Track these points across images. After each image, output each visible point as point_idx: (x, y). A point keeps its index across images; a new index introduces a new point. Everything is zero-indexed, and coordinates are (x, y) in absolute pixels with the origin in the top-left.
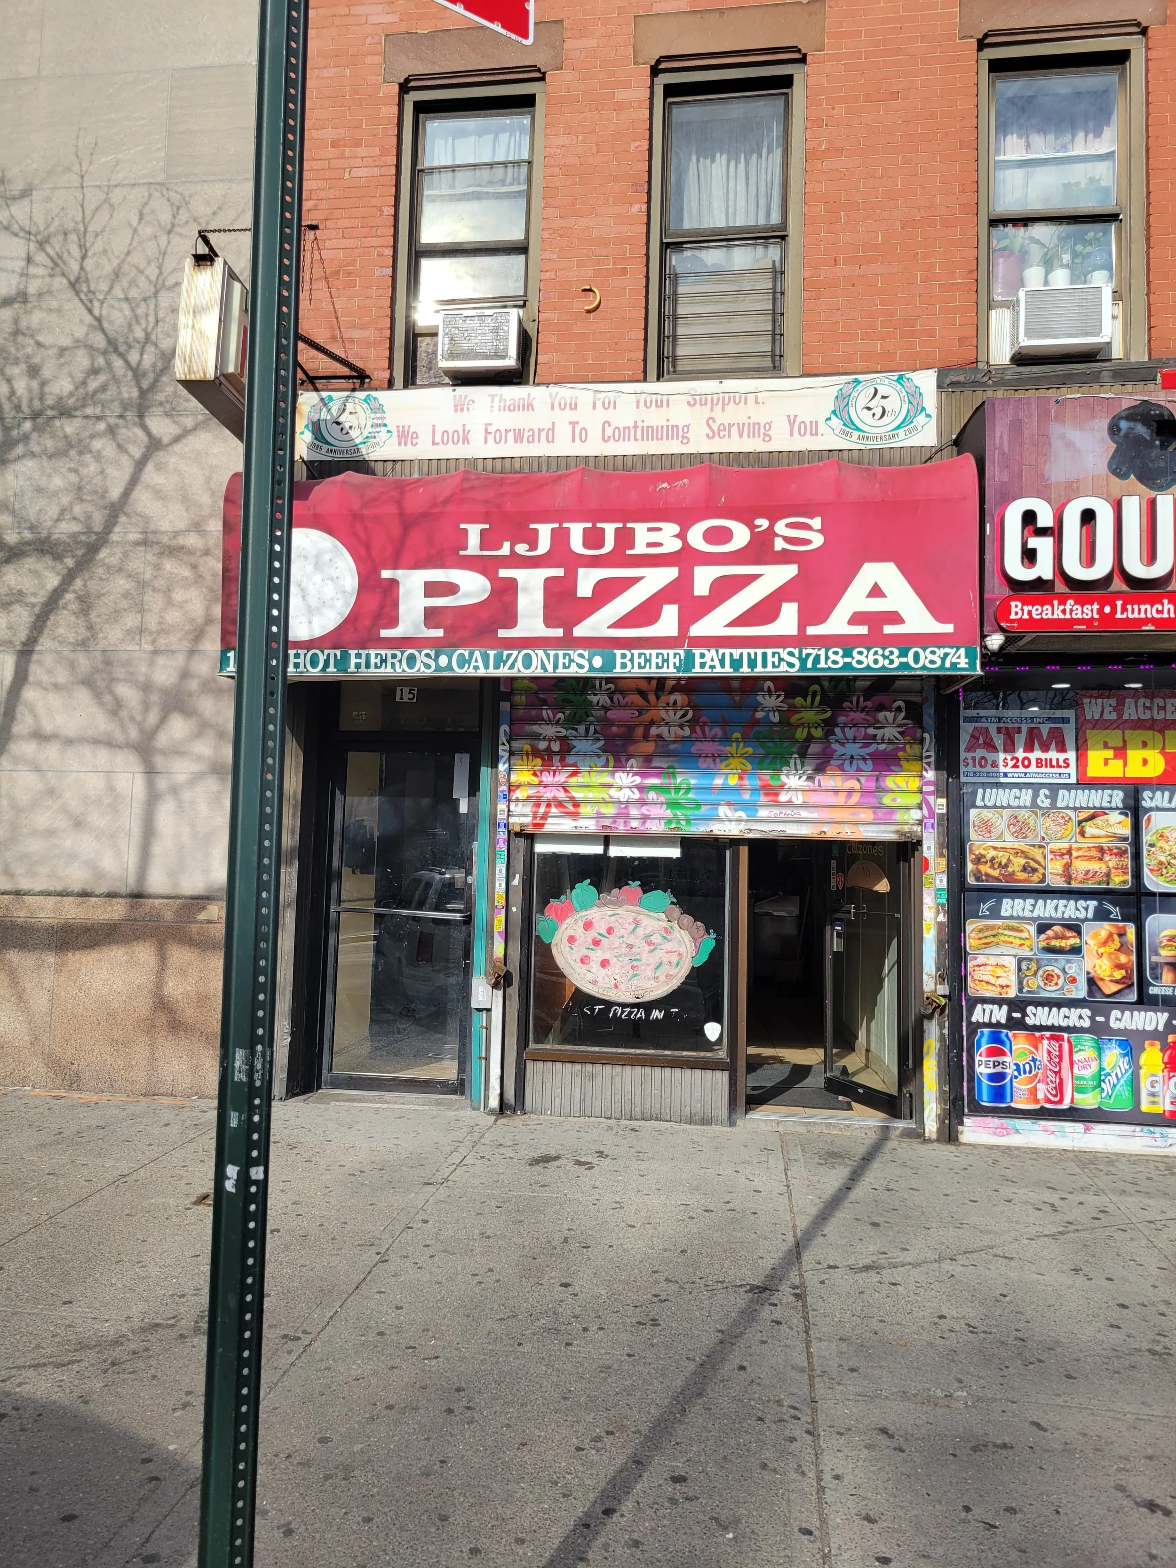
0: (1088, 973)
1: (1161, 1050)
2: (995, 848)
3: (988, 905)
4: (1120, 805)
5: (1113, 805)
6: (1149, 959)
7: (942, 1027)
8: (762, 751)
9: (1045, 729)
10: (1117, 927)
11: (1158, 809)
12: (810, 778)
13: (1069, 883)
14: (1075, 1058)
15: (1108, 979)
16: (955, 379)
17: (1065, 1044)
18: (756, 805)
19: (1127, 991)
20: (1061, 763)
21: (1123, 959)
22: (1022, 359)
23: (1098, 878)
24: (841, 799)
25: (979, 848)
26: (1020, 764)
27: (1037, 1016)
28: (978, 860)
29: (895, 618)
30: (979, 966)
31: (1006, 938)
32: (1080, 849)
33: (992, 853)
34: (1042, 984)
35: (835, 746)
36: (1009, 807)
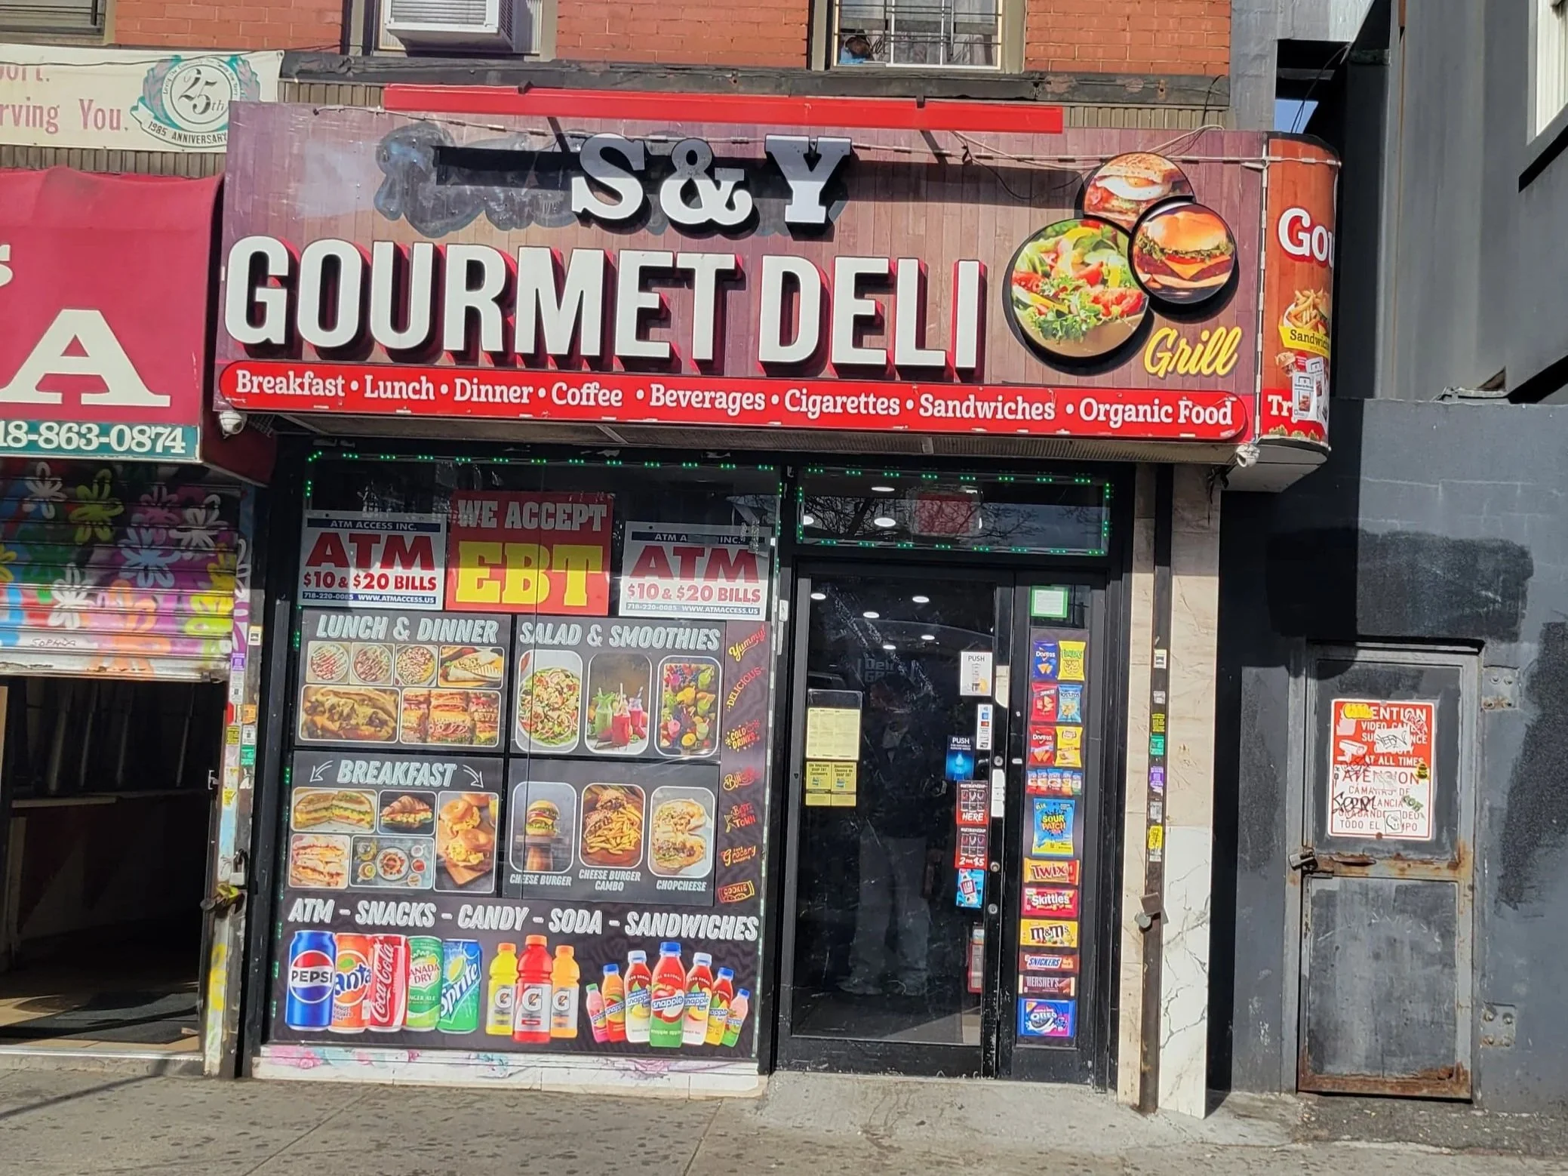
0: (438, 857)
1: (516, 955)
2: (336, 694)
3: (321, 769)
4: (493, 640)
5: (485, 640)
6: (513, 839)
7: (237, 928)
8: (29, 557)
9: (409, 539)
10: (478, 797)
11: (536, 646)
12: (91, 595)
13: (425, 741)
14: (412, 967)
15: (462, 864)
16: (306, 66)
17: (402, 949)
18: (15, 630)
19: (483, 880)
20: (426, 584)
21: (482, 838)
22: (419, 47)
23: (459, 734)
24: (131, 624)
25: (316, 693)
26: (375, 583)
27: (370, 913)
28: (315, 709)
29: (96, 384)
30: (304, 848)
31: (341, 812)
32: (441, 696)
33: (333, 700)
34: (381, 872)
35: (127, 553)
36: (358, 639)
